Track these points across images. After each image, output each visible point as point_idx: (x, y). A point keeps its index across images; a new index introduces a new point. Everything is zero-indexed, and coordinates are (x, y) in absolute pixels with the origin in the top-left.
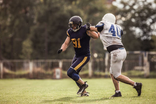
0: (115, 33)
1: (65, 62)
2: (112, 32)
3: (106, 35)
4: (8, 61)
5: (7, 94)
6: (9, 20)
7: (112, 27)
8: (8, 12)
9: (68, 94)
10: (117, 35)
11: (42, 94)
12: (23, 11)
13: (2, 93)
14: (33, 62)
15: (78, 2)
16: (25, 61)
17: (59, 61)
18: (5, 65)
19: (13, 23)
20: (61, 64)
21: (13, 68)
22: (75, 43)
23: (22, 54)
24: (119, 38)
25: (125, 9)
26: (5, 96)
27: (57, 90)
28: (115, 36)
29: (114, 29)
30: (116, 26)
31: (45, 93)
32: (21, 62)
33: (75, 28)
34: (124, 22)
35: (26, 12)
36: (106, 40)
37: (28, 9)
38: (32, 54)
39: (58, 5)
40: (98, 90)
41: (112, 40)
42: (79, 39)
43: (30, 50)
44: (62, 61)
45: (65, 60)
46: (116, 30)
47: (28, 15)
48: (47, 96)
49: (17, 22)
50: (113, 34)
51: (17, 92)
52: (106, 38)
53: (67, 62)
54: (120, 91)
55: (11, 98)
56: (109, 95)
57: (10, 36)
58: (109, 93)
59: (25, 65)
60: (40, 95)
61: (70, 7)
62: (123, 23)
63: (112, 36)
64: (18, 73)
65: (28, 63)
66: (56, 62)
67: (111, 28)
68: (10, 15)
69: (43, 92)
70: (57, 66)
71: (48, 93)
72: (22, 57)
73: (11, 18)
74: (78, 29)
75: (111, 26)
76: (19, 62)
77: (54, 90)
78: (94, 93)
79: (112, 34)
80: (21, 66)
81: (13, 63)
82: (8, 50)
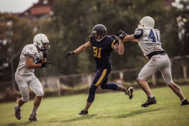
0: (155, 38)
1: (126, 72)
2: (152, 38)
3: (145, 42)
4: (65, 77)
5: (67, 112)
6: (62, 32)
7: (152, 33)
8: (60, 24)
9: (132, 107)
10: (158, 41)
11: (104, 109)
12: (76, 21)
13: (61, 112)
14: (91, 75)
15: (134, 7)
16: (83, 75)
17: (119, 72)
18: (62, 81)
19: (66, 35)
20: (121, 75)
21: (71, 84)
22: (96, 52)
23: (79, 67)
24: (159, 44)
25: (186, 9)
26: (65, 114)
27: (120, 103)
28: (156, 42)
29: (153, 35)
30: (155, 31)
31: (108, 107)
32: (78, 77)
33: (99, 37)
34: (186, 23)
35: (79, 22)
36: (146, 47)
37: (81, 18)
38: (89, 67)
39: (113, 11)
40: (165, 99)
41: (153, 47)
42: (100, 49)
43: (87, 63)
44: (123, 72)
45: (126, 70)
46: (155, 36)
47: (82, 25)
48: (110, 111)
49: (70, 34)
50: (154, 40)
51: (77, 109)
52: (146, 46)
53: (128, 72)
54: (185, 98)
55: (72, 115)
56: (177, 103)
57: (65, 49)
58: (177, 101)
59: (84, 79)
60: (103, 109)
61: (126, 13)
62: (184, 25)
63: (152, 42)
64: (76, 88)
65: (86, 76)
66: (116, 73)
67: (150, 34)
68: (62, 27)
69: (105, 107)
70: (118, 77)
71: (111, 107)
72: (79, 70)
73: (63, 30)
74: (102, 39)
75: (150, 32)
76: (76, 77)
77: (117, 104)
78: (159, 103)
79: (152, 40)
80: (78, 81)
81: (70, 78)
82: (64, 65)
